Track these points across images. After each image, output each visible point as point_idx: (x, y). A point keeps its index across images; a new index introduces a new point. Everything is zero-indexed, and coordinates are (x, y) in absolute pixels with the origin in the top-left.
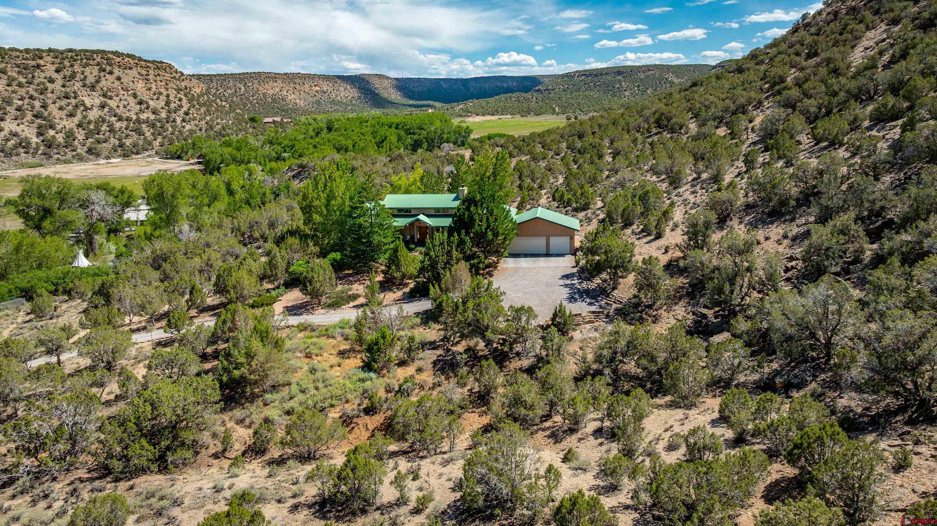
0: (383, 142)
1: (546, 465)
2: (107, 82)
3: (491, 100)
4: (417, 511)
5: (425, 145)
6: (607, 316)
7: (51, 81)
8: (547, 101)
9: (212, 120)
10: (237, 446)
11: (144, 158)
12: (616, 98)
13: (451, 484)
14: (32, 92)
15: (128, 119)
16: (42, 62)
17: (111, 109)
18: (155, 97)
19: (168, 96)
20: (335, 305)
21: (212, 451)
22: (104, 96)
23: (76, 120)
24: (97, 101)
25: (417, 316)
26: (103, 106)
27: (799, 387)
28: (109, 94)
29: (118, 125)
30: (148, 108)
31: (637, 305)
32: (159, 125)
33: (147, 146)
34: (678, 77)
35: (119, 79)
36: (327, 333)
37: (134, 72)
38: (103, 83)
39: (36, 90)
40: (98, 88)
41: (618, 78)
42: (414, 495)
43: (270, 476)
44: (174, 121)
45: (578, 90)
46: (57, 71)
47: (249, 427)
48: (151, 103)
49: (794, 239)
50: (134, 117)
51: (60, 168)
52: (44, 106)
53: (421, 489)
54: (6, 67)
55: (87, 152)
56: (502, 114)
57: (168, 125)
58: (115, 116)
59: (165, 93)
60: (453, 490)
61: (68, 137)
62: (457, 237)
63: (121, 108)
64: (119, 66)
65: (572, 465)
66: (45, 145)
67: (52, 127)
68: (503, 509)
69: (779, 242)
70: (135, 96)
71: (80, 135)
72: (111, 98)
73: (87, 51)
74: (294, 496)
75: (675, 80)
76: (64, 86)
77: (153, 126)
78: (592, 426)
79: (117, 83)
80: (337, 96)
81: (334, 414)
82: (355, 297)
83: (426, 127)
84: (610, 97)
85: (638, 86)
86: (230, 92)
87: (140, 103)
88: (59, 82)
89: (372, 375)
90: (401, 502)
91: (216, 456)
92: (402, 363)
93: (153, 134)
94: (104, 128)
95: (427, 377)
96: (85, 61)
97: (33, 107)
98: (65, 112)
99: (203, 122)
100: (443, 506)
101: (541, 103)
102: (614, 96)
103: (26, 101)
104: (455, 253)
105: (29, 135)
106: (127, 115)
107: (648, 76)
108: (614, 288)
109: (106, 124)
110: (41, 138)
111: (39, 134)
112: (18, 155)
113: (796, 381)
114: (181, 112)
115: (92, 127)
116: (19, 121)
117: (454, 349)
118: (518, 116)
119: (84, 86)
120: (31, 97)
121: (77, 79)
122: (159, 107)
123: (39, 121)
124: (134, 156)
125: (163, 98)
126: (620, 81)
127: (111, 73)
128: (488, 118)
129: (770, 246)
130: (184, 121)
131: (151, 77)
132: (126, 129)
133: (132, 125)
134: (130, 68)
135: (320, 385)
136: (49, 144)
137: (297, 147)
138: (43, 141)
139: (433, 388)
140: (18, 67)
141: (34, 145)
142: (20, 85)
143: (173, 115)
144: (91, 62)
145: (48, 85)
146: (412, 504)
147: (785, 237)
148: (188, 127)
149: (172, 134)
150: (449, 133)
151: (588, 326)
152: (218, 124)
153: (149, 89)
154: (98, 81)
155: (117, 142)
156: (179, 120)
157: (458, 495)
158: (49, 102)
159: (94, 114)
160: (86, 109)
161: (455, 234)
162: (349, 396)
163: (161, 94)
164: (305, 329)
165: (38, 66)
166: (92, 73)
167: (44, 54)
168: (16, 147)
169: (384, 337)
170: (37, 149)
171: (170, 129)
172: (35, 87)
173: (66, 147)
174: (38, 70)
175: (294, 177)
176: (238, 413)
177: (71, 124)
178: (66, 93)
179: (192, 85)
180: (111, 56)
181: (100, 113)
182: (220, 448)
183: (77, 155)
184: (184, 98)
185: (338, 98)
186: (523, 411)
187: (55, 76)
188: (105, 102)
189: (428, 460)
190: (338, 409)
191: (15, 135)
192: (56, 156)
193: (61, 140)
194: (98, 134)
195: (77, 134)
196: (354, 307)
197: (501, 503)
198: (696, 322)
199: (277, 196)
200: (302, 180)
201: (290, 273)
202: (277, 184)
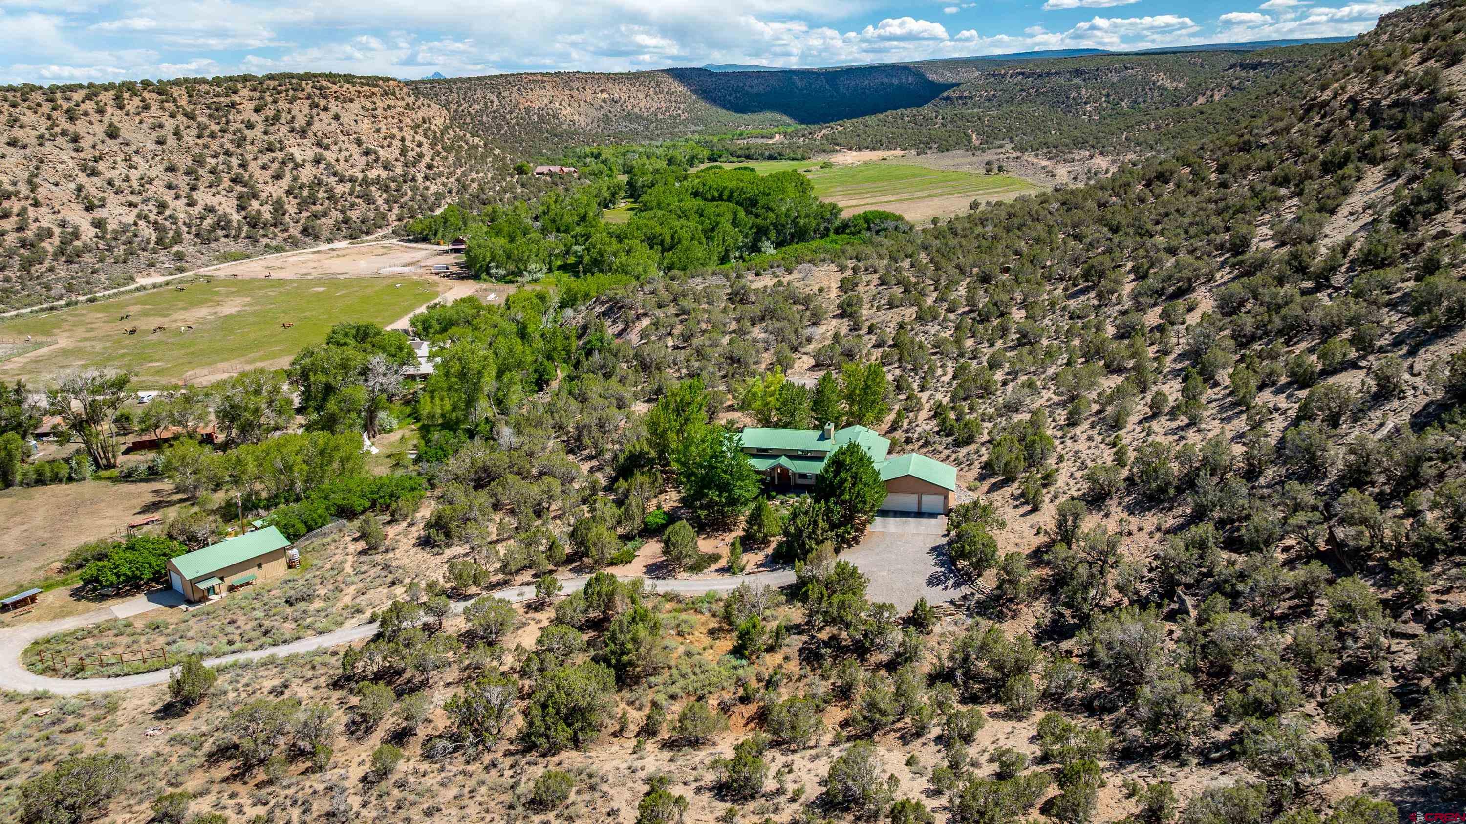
0: (713, 230)
1: (888, 775)
2: (323, 124)
3: (871, 120)
4: (793, 800)
5: (773, 234)
6: (968, 609)
7: (250, 126)
8: (960, 123)
9: (464, 174)
10: (632, 727)
11: (377, 240)
12: (1070, 116)
13: (818, 779)
14: (228, 146)
15: (352, 180)
16: (236, 98)
17: (329, 166)
18: (386, 143)
19: (403, 140)
20: (696, 568)
21: (611, 730)
22: (319, 144)
23: (285, 183)
24: (311, 153)
25: (782, 593)
26: (317, 161)
27: (1110, 711)
28: (325, 141)
29: (339, 189)
30: (377, 160)
31: (999, 598)
32: (393, 185)
33: (380, 222)
34: (1173, 79)
35: (337, 117)
36: (694, 605)
37: (355, 107)
38: (316, 126)
39: (232, 141)
40: (310, 134)
41: (1077, 81)
42: (791, 787)
43: (671, 760)
44: (414, 179)
45: (1011, 100)
46: (257, 111)
47: (640, 709)
48: (381, 152)
49: (1168, 532)
50: (360, 176)
51: (272, 259)
52: (243, 165)
53: (795, 782)
54: (194, 110)
55: (302, 232)
56: (888, 147)
57: (405, 187)
58: (335, 175)
59: (399, 135)
60: (820, 784)
61: (276, 210)
63: (342, 162)
64: (337, 98)
65: (913, 768)
66: (249, 224)
67: (255, 196)
68: (856, 804)
69: (1151, 535)
70: (359, 142)
71: (291, 206)
72: (327, 148)
73: (291, 76)
74: (696, 780)
75: (1168, 84)
76: (266, 133)
77: (386, 189)
78: (936, 731)
79: (335, 124)
80: (634, 107)
81: (713, 701)
82: (715, 558)
84: (1060, 114)
85: (1108, 96)
86: (477, 107)
87: (367, 153)
88: (260, 128)
89: (744, 662)
90: (780, 792)
91: (614, 735)
92: (770, 649)
93: (387, 202)
94: (321, 194)
95: (793, 667)
96: (291, 93)
97: (230, 168)
98: (270, 172)
99: (452, 180)
100: (813, 798)
101: (949, 127)
102: (1067, 112)
103: (222, 158)
105: (228, 210)
106: (351, 172)
107: (1124, 79)
108: (979, 575)
109: (323, 189)
110: (243, 213)
111: (241, 208)
112: (217, 240)
113: (1109, 705)
114: (423, 165)
115: (306, 193)
116: (214, 189)
117: (819, 636)
118: (913, 152)
119: (292, 131)
120: (227, 153)
121: (283, 121)
122: (391, 158)
123: (239, 188)
124: (365, 238)
125: (397, 143)
126: (1078, 88)
127: (326, 109)
128: (868, 155)
129: (1142, 538)
130: (426, 178)
131: (379, 112)
132: (350, 194)
133: (358, 188)
134: (351, 101)
135: (698, 670)
136: (254, 222)
138: (245, 218)
139: (799, 680)
140: (209, 108)
141: (235, 224)
142: (213, 136)
143: (412, 170)
144: (300, 94)
145: (247, 132)
146: (789, 795)
147: (1159, 529)
148: (433, 188)
149: (413, 200)
150: (807, 216)
151: (948, 619)
152: (473, 181)
153: (378, 131)
154: (309, 124)
155: (340, 216)
156: (420, 177)
157: (824, 789)
158: (249, 157)
159: (306, 174)
160: (297, 166)
162: (725, 684)
163: (393, 137)
164: (672, 600)
165: (233, 105)
166: (301, 110)
167: (240, 85)
168: (213, 228)
169: (754, 627)
170: (240, 229)
171: (410, 193)
172: (231, 137)
173: (275, 225)
174: (233, 111)
175: (604, 314)
176: (626, 694)
177: (277, 190)
178: (270, 143)
179: (431, 114)
180: (324, 83)
181: (315, 171)
182: (618, 727)
183: (290, 237)
184: (424, 140)
185: (636, 110)
186: (877, 716)
187: (254, 118)
188: (321, 155)
189: (799, 755)
190: (716, 695)
191: (210, 210)
192: (265, 241)
193: (267, 216)
194: (314, 204)
195: (287, 207)
196: (716, 571)
197: (855, 801)
198: (1054, 622)
199: (589, 353)
200: (614, 322)
201: (646, 524)
202: (582, 322)
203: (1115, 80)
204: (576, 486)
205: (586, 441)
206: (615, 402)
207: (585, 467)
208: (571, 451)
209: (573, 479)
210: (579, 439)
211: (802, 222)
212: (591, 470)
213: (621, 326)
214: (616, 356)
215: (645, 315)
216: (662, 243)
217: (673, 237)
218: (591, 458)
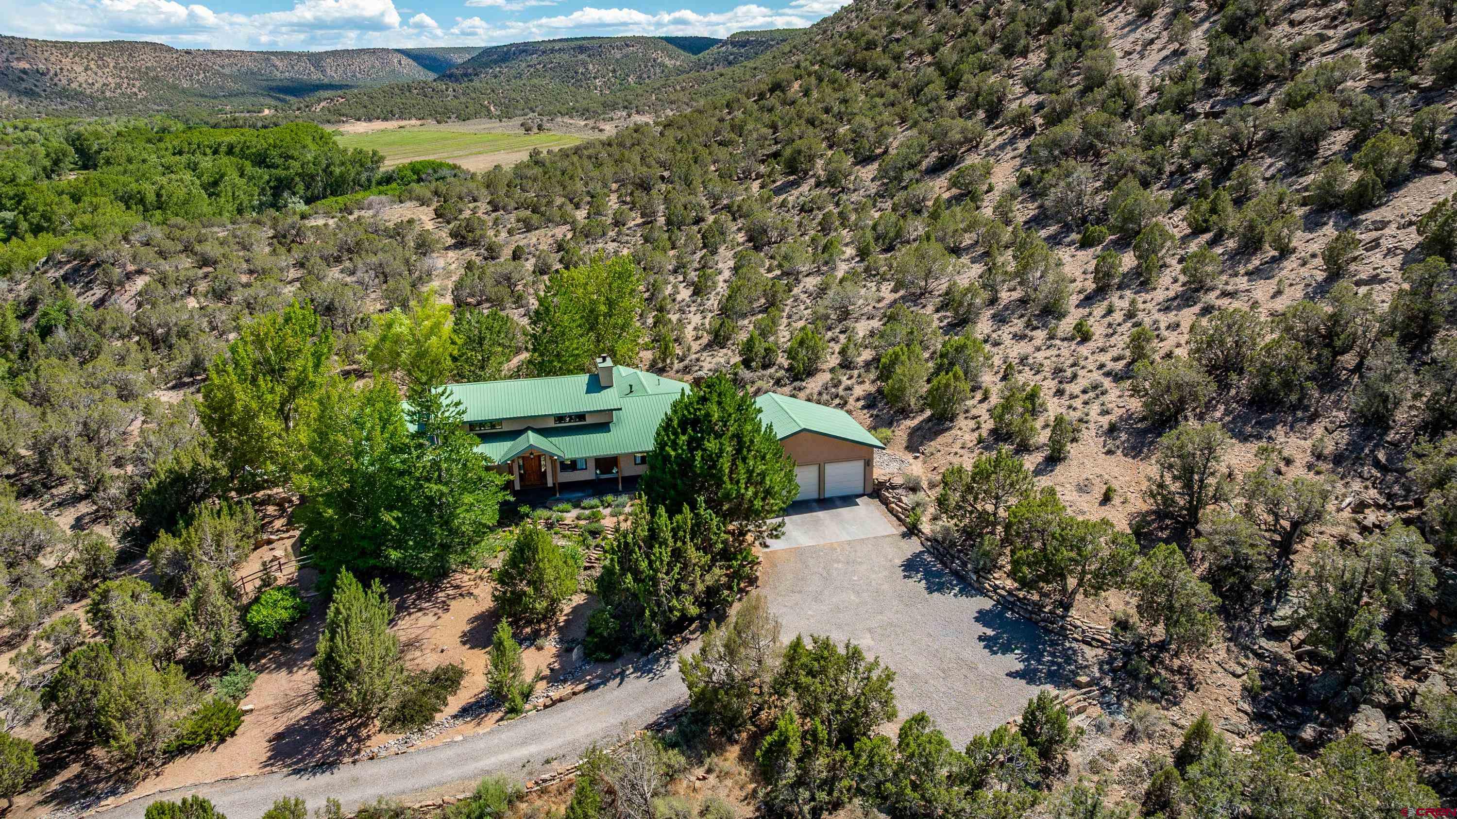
0: (215, 184)
5: (300, 187)
6: (1105, 688)
8: (473, 95)
12: (582, 90)
20: (412, 717)
31: (1135, 648)
41: (581, 57)
45: (521, 77)
49: (1340, 459)
56: (401, 118)
62: (690, 515)
75: (667, 62)
82: (450, 682)
83: (296, 154)
84: (573, 89)
85: (614, 71)
101: (463, 99)
104: (693, 554)
107: (626, 56)
118: (431, 122)
126: (584, 64)
137: (31, 199)
147: (1319, 456)
151: (1079, 721)
161: (686, 508)
175: (65, 278)
196: (465, 712)
199: (46, 331)
200: (88, 286)
201: (253, 629)
202: (25, 295)
203: (618, 56)
204: (48, 561)
205: (61, 467)
206: (113, 391)
207: (65, 520)
208: (26, 492)
209: (39, 548)
210: (43, 465)
211: (337, 171)
212: (78, 525)
213: (98, 292)
214: (98, 329)
215: (140, 272)
216: (142, 201)
217: (159, 195)
218: (76, 499)
